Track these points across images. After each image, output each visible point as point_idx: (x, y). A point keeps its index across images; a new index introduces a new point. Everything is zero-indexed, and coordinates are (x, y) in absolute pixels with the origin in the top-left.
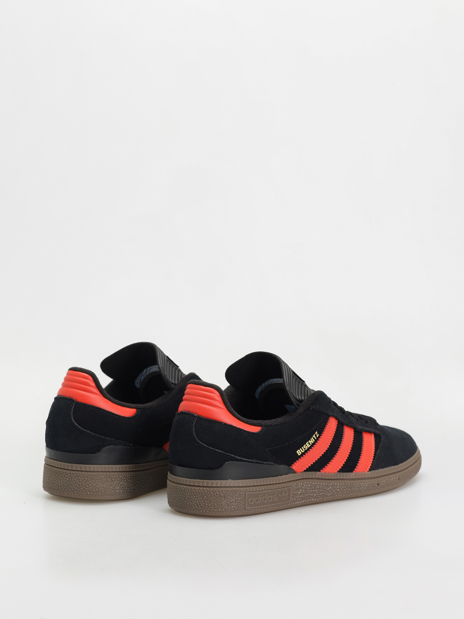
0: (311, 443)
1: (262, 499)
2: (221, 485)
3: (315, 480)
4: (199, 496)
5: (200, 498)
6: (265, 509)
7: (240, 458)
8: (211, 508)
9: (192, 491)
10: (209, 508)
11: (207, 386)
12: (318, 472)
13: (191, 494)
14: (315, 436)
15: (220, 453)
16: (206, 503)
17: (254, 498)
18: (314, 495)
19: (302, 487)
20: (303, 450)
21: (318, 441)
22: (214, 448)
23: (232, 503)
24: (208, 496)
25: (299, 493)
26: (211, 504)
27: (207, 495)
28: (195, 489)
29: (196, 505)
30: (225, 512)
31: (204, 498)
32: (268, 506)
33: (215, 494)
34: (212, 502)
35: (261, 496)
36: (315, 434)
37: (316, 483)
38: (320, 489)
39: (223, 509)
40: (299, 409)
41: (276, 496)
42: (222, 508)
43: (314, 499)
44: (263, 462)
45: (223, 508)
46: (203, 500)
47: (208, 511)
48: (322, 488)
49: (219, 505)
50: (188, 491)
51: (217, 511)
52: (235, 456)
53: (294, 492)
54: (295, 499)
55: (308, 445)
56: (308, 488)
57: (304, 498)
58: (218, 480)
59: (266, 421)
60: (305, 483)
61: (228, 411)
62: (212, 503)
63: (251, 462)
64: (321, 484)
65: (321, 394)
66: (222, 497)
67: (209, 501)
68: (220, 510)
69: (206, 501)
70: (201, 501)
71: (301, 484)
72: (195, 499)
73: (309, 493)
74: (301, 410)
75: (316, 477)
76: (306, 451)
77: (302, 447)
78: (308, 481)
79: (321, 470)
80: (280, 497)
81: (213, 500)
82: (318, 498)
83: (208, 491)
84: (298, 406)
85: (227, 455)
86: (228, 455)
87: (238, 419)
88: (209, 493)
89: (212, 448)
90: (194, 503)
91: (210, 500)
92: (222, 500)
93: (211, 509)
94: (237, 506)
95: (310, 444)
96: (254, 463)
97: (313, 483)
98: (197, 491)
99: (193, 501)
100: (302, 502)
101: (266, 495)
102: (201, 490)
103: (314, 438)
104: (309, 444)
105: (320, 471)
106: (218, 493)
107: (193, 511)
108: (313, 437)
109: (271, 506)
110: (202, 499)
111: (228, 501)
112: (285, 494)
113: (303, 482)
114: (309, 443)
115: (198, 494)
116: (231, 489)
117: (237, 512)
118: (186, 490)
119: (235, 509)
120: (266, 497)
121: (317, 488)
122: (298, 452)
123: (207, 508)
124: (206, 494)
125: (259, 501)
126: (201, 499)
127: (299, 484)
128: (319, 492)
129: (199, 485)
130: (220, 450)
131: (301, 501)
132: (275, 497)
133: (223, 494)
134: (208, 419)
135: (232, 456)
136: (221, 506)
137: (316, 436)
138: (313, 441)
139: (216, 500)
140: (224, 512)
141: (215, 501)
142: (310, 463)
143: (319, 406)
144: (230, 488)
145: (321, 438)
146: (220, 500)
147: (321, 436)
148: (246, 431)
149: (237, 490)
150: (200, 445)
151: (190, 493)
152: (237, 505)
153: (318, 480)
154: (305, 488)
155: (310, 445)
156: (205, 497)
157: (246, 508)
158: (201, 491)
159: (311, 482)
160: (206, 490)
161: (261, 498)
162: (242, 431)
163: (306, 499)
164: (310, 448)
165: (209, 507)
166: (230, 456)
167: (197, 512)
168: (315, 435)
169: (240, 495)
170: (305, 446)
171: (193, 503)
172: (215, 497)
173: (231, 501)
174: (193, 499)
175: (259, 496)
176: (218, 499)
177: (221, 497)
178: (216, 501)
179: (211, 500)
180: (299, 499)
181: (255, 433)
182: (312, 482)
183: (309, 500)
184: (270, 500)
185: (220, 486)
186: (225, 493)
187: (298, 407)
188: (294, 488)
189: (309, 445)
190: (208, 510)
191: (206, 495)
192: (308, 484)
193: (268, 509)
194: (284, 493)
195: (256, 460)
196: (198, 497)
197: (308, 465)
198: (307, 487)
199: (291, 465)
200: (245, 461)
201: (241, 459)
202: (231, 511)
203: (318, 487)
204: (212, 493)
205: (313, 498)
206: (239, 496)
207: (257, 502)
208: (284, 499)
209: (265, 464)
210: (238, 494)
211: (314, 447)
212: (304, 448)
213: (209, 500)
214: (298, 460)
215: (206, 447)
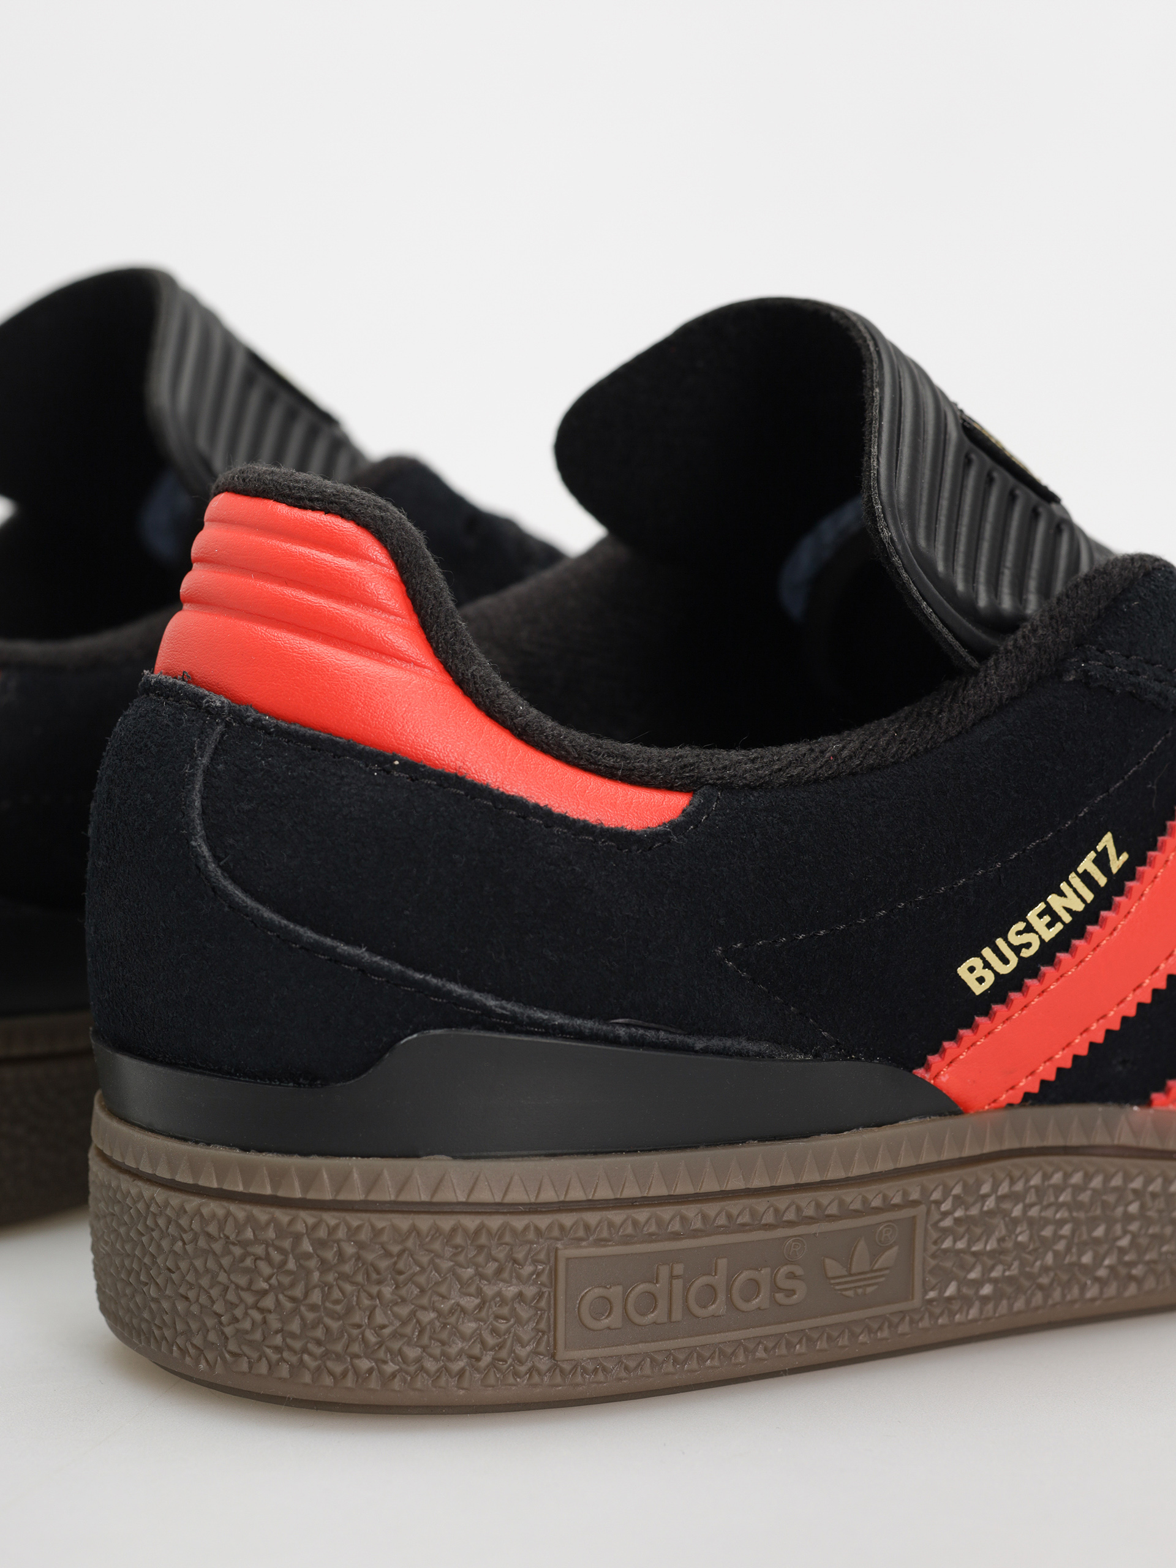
0: (1068, 910)
1: (686, 1290)
2: (397, 1196)
3: (1110, 1160)
4: (226, 1261)
5: (232, 1277)
6: (716, 1363)
7: (509, 1006)
8: (305, 1350)
9: (183, 1222)
10: (291, 1349)
11: (311, 500)
12: (1132, 1104)
13: (180, 1243)
14: (1095, 861)
15: (365, 970)
16: (270, 1312)
17: (620, 1288)
18: (1098, 1261)
19: (1006, 1206)
20: (1005, 961)
21: (1117, 899)
22: (327, 935)
23: (453, 1320)
24: (284, 1263)
25: (988, 1248)
26: (303, 1319)
27: (276, 1257)
28: (202, 1215)
29: (210, 1322)
30: (404, 1381)
31: (260, 1274)
32: (738, 1343)
33: (330, 1255)
34: (313, 1308)
35: (679, 1269)
36: (1099, 848)
37: (1117, 1181)
38: (1148, 1222)
39: (385, 1362)
40: (982, 674)
41: (799, 1271)
42: (381, 1354)
43: (1102, 1283)
44: (690, 1040)
45: (389, 1350)
46: (248, 1289)
47: (284, 1371)
48: (1160, 1211)
49: (355, 1332)
50: (161, 1222)
51: (344, 1374)
52: (477, 996)
53: (947, 1244)
54: (951, 1290)
55: (1040, 924)
56: (1058, 1216)
57: (1026, 1283)
58: (351, 1156)
59: (735, 755)
60: (1032, 1183)
61: (448, 679)
62: (310, 1316)
63: (594, 1037)
64: (1156, 1186)
65: (1147, 574)
66: (378, 1272)
67: (293, 1299)
68: (365, 1364)
69: (268, 1302)
70: (241, 1300)
71: (1004, 1189)
72: (205, 1282)
73: (1061, 1246)
74: (994, 683)
75: (1116, 1142)
76: (1029, 968)
77: (1000, 942)
78: (1058, 1169)
79: (1156, 1096)
80: (830, 1275)
81: (316, 1297)
82: (1131, 1278)
83: (281, 1233)
84: (982, 654)
85: (415, 983)
86: (422, 986)
87: (523, 734)
88: (287, 1244)
89: (309, 934)
90: (202, 1306)
91: (298, 1292)
92: (379, 1295)
93: (306, 1357)
94: (491, 1341)
95: (1055, 918)
96: (616, 1041)
97: (1097, 1182)
98: (212, 1229)
99: (191, 1295)
100: (1011, 1306)
101: (723, 1263)
102: (235, 1219)
103: (1086, 878)
104: (1047, 919)
105: (1146, 1102)
106: (350, 1249)
107: (198, 1363)
108: (1080, 870)
109: (759, 1340)
110: (243, 1281)
111: (424, 1308)
112: (874, 1256)
113: (1017, 1173)
114: (1049, 910)
115: (217, 1247)
116: (446, 1223)
117: (491, 1380)
118: (154, 1215)
119: (478, 1359)
120: (719, 1280)
121: (1126, 1213)
122: (972, 969)
123: (277, 1349)
124: (271, 1250)
125: (662, 1304)
126: (238, 1287)
127: (985, 1189)
128: (1143, 1241)
129: (226, 1187)
130: (372, 950)
131: (1005, 1302)
132: (792, 1276)
133: (388, 1254)
134: (297, 732)
135: (450, 992)
136: (372, 1338)
137: (1102, 862)
138: (1083, 900)
139: (336, 1294)
140: (397, 1380)
141: (328, 1305)
142: (1068, 1045)
143: (1128, 657)
144: (436, 1217)
145: (1141, 879)
146: (363, 1295)
147: (1143, 861)
148: (564, 821)
149: (489, 1232)
150: (230, 907)
151: (174, 1241)
152: (494, 1331)
153: (1127, 1163)
154: (1034, 1212)
155: (1059, 927)
156: (266, 1269)
157: (561, 1354)
158: (240, 1228)
159: (1076, 1171)
160: (268, 1224)
161: (678, 1284)
162: (532, 819)
163: (1041, 1287)
164: (1061, 943)
165: (288, 1340)
166: (437, 991)
167: (219, 1369)
168: (1092, 855)
169: (515, 1261)
170: (1019, 933)
171: (195, 1309)
172: (330, 1277)
173: (445, 1306)
174: (190, 1278)
175: (664, 1271)
176: (348, 1288)
177: (374, 1276)
178: (337, 1302)
179: (306, 1295)
180: (987, 1290)
181: (631, 834)
182: (1088, 1177)
183: (1064, 1296)
184: (747, 1300)
185: (393, 1198)
186: (403, 1251)
187: (975, 664)
188: (945, 1214)
189: (1049, 926)
190: (282, 1359)
191: (268, 1258)
192: (1059, 1189)
193: (741, 1359)
194: (862, 1246)
195: (635, 1026)
196: (221, 1267)
197: (1050, 1059)
198: (1049, 1205)
199: (922, 1063)
200: (548, 1030)
201: (514, 1017)
202: (447, 1370)
203: (1134, 1208)
204: (307, 1246)
205: (1097, 1279)
206: (505, 1275)
207: (644, 1314)
208: (869, 1290)
209: (705, 1051)
210: (495, 1260)
211: (1089, 942)
212: (1010, 945)
213: (289, 1293)
214: (969, 1024)
215: (268, 925)
